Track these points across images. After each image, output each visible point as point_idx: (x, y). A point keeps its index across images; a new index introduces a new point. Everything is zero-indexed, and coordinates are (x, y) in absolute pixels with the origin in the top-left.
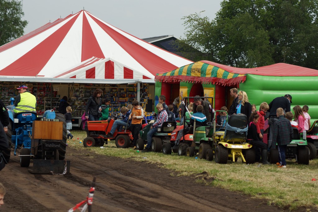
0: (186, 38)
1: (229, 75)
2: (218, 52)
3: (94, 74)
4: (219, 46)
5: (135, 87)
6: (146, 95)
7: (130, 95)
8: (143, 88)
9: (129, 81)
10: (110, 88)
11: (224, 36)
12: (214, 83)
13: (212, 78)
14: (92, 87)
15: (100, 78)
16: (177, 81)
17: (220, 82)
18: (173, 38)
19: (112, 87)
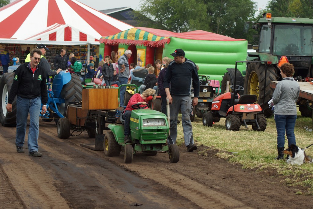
0: (140, 9)
1: (157, 38)
2: (166, 20)
3: (55, 37)
4: (167, 16)
5: (86, 48)
6: (95, 54)
7: (82, 54)
8: (92, 49)
9: (83, 43)
11: (170, 8)
12: (145, 45)
13: (144, 41)
14: (52, 48)
15: (60, 40)
16: (116, 43)
17: (150, 44)
18: (131, 9)
19: (68, 48)
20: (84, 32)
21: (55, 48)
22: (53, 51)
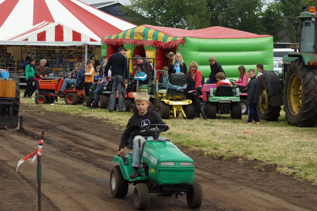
0: (130, 4)
1: (168, 39)
2: (160, 16)
3: (45, 37)
4: (161, 12)
5: (83, 49)
6: (93, 56)
7: (78, 57)
8: (90, 50)
9: (77, 44)
10: (60, 50)
11: (165, 2)
12: (155, 46)
13: (153, 41)
14: (43, 49)
15: (50, 40)
16: (121, 44)
17: (160, 45)
18: (119, 4)
19: (62, 49)
20: (78, 30)
21: (46, 50)
22: (44, 53)
